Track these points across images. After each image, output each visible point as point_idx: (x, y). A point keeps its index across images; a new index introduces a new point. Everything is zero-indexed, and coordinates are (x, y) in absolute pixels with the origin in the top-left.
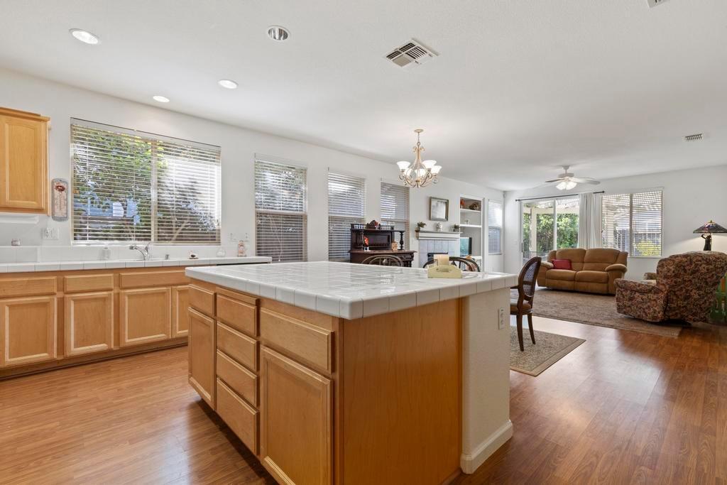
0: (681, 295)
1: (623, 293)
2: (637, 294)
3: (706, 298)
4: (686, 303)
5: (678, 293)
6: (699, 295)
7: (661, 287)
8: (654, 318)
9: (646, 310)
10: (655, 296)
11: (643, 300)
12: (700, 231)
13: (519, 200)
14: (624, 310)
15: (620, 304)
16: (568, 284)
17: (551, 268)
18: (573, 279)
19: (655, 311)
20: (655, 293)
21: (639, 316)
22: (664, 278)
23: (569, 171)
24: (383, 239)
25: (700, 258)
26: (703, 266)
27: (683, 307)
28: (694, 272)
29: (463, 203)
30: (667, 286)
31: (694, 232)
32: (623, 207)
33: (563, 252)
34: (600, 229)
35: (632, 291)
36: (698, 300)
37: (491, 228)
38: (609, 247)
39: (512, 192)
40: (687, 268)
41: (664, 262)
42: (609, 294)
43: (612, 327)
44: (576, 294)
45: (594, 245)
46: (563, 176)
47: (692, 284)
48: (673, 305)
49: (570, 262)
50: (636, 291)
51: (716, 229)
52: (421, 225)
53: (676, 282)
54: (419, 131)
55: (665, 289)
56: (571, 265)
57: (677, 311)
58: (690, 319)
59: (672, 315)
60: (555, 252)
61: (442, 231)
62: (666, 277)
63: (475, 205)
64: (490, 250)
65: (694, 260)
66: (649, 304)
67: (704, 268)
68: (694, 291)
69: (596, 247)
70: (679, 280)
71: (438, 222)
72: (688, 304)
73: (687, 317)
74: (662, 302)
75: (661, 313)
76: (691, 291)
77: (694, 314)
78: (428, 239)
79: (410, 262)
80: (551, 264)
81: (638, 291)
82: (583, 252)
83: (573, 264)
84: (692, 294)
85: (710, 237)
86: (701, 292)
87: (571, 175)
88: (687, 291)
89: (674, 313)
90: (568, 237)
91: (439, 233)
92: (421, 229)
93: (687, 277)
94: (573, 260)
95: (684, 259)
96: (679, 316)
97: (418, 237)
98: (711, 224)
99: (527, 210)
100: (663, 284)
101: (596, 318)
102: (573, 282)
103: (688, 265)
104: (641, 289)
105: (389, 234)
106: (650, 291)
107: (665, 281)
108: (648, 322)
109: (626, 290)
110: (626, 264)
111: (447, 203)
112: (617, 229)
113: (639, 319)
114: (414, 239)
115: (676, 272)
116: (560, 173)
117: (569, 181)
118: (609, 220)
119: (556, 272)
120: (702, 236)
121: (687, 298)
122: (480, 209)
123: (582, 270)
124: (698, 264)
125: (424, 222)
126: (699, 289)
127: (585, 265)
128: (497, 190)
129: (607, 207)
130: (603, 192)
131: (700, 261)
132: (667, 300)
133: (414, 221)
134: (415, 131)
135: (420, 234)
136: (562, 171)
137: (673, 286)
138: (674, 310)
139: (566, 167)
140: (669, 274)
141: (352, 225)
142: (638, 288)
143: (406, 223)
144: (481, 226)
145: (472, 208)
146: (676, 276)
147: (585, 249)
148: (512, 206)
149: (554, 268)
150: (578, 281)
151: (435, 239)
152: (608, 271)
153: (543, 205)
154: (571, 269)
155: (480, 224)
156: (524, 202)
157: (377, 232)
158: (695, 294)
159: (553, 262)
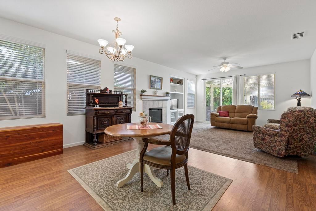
0: (297, 138)
1: (258, 135)
2: (267, 136)
3: (312, 140)
4: (300, 144)
5: (295, 137)
6: (309, 138)
7: (283, 132)
8: (279, 154)
9: (273, 148)
10: (280, 139)
11: (271, 140)
12: (295, 95)
13: (203, 80)
14: (259, 146)
15: (256, 142)
16: (227, 125)
17: (218, 116)
18: (229, 122)
19: (279, 150)
20: (279, 137)
21: (268, 151)
22: (286, 127)
23: (227, 61)
24: (114, 100)
25: (310, 113)
26: (312, 118)
27: (298, 147)
28: (306, 123)
29: (172, 80)
30: (288, 132)
31: (292, 96)
32: (255, 84)
33: (224, 107)
34: (244, 95)
35: (263, 134)
36: (308, 141)
37: (189, 94)
38: (248, 104)
39: (200, 75)
40: (302, 119)
41: (286, 116)
42: (248, 131)
43: (251, 161)
44: (231, 131)
45: (240, 103)
46: (223, 64)
47: (304, 131)
48: (292, 146)
49: (228, 112)
50: (266, 135)
51: (304, 94)
52: (143, 91)
53: (294, 130)
54: (117, 20)
55: (287, 134)
56: (228, 114)
57: (294, 150)
58: (303, 155)
59: (291, 153)
60: (221, 107)
61: (158, 95)
62: (287, 126)
63: (180, 82)
64: (189, 106)
65: (307, 114)
66: (275, 144)
67: (313, 119)
68: (305, 135)
69: (242, 104)
70: (296, 128)
71: (155, 90)
72: (302, 144)
73: (301, 153)
74: (285, 144)
75: (284, 151)
76: (304, 135)
77: (305, 152)
78: (149, 100)
79: (130, 114)
80: (218, 114)
81: (267, 135)
82: (235, 107)
83: (229, 114)
84: (304, 137)
85: (300, 98)
86: (310, 136)
87: (228, 63)
88: (301, 136)
89: (292, 151)
90: (229, 99)
91: (156, 96)
92: (143, 94)
93: (301, 126)
94: (229, 111)
95: (300, 114)
96: (295, 153)
97: (142, 99)
98: (301, 92)
99: (209, 86)
100: (285, 131)
101: (240, 152)
102: (229, 124)
103: (302, 118)
104: (270, 134)
105: (119, 97)
106: (276, 135)
107: (286, 129)
108: (275, 156)
109: (260, 133)
110: (257, 113)
111: (161, 80)
112: (251, 95)
113: (268, 154)
114: (139, 100)
115: (295, 123)
116: (221, 62)
117: (227, 66)
118: (247, 92)
119: (221, 118)
120: (296, 98)
121: (301, 140)
122: (182, 84)
123: (234, 117)
124: (308, 117)
125: (145, 90)
126: (308, 134)
127: (236, 114)
128: (192, 74)
129: (247, 83)
130: (245, 75)
131: (310, 115)
132: (288, 143)
133: (139, 89)
134: (115, 19)
135: (143, 97)
136: (223, 61)
137: (292, 132)
138: (292, 149)
139: (225, 59)
140: (289, 124)
141: (87, 91)
142: (268, 133)
143: (134, 90)
144: (183, 93)
145: (178, 83)
146: (294, 125)
147: (236, 105)
148: (200, 83)
149: (220, 116)
150: (232, 123)
151: (153, 100)
152: (247, 118)
153: (216, 83)
154: (228, 116)
155: (183, 92)
156: (206, 81)
157: (108, 95)
158: (306, 138)
159: (219, 113)
